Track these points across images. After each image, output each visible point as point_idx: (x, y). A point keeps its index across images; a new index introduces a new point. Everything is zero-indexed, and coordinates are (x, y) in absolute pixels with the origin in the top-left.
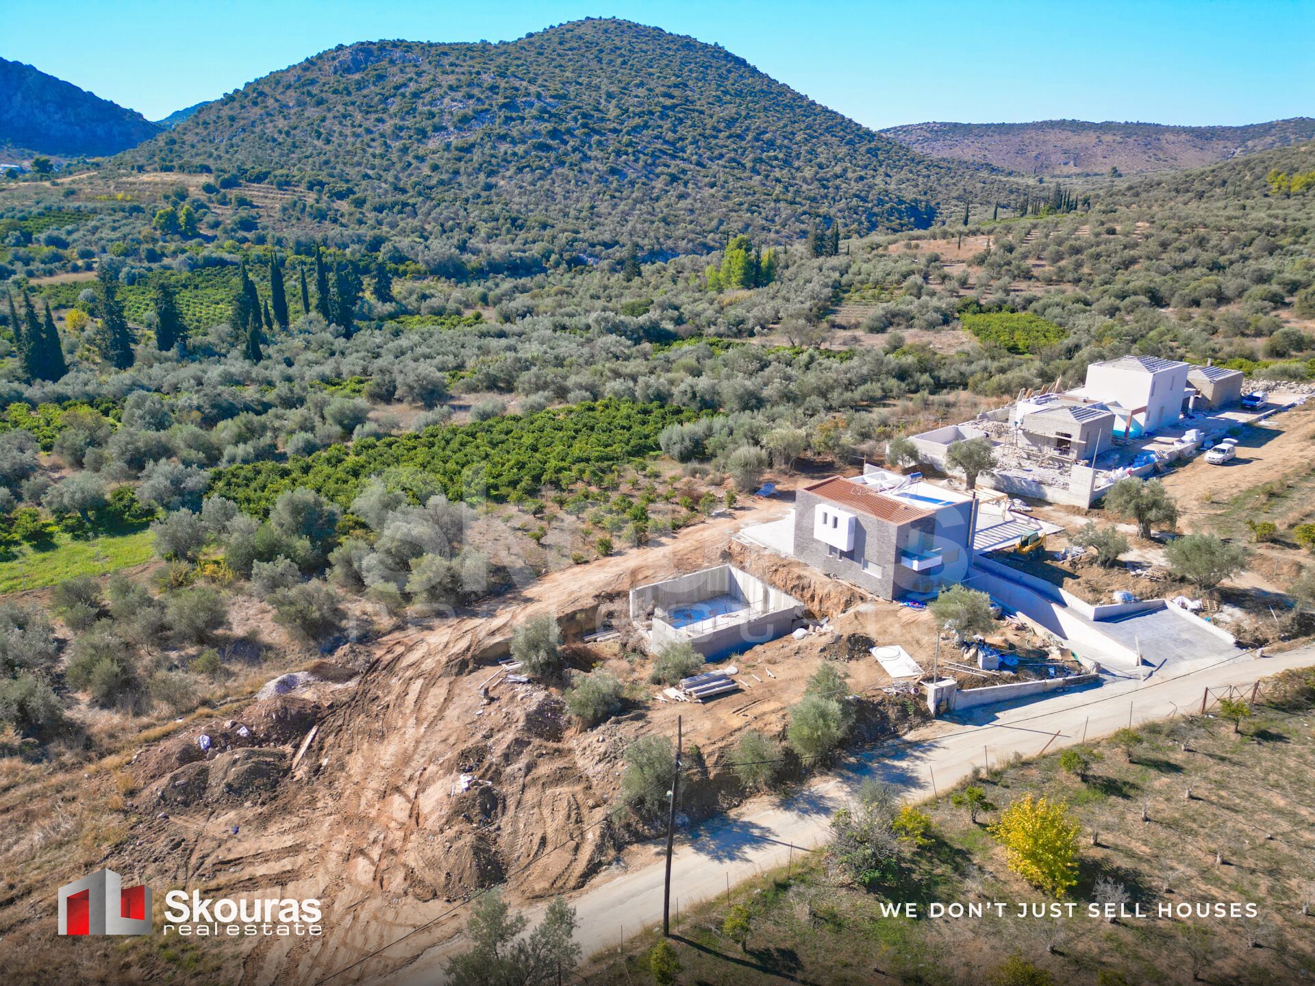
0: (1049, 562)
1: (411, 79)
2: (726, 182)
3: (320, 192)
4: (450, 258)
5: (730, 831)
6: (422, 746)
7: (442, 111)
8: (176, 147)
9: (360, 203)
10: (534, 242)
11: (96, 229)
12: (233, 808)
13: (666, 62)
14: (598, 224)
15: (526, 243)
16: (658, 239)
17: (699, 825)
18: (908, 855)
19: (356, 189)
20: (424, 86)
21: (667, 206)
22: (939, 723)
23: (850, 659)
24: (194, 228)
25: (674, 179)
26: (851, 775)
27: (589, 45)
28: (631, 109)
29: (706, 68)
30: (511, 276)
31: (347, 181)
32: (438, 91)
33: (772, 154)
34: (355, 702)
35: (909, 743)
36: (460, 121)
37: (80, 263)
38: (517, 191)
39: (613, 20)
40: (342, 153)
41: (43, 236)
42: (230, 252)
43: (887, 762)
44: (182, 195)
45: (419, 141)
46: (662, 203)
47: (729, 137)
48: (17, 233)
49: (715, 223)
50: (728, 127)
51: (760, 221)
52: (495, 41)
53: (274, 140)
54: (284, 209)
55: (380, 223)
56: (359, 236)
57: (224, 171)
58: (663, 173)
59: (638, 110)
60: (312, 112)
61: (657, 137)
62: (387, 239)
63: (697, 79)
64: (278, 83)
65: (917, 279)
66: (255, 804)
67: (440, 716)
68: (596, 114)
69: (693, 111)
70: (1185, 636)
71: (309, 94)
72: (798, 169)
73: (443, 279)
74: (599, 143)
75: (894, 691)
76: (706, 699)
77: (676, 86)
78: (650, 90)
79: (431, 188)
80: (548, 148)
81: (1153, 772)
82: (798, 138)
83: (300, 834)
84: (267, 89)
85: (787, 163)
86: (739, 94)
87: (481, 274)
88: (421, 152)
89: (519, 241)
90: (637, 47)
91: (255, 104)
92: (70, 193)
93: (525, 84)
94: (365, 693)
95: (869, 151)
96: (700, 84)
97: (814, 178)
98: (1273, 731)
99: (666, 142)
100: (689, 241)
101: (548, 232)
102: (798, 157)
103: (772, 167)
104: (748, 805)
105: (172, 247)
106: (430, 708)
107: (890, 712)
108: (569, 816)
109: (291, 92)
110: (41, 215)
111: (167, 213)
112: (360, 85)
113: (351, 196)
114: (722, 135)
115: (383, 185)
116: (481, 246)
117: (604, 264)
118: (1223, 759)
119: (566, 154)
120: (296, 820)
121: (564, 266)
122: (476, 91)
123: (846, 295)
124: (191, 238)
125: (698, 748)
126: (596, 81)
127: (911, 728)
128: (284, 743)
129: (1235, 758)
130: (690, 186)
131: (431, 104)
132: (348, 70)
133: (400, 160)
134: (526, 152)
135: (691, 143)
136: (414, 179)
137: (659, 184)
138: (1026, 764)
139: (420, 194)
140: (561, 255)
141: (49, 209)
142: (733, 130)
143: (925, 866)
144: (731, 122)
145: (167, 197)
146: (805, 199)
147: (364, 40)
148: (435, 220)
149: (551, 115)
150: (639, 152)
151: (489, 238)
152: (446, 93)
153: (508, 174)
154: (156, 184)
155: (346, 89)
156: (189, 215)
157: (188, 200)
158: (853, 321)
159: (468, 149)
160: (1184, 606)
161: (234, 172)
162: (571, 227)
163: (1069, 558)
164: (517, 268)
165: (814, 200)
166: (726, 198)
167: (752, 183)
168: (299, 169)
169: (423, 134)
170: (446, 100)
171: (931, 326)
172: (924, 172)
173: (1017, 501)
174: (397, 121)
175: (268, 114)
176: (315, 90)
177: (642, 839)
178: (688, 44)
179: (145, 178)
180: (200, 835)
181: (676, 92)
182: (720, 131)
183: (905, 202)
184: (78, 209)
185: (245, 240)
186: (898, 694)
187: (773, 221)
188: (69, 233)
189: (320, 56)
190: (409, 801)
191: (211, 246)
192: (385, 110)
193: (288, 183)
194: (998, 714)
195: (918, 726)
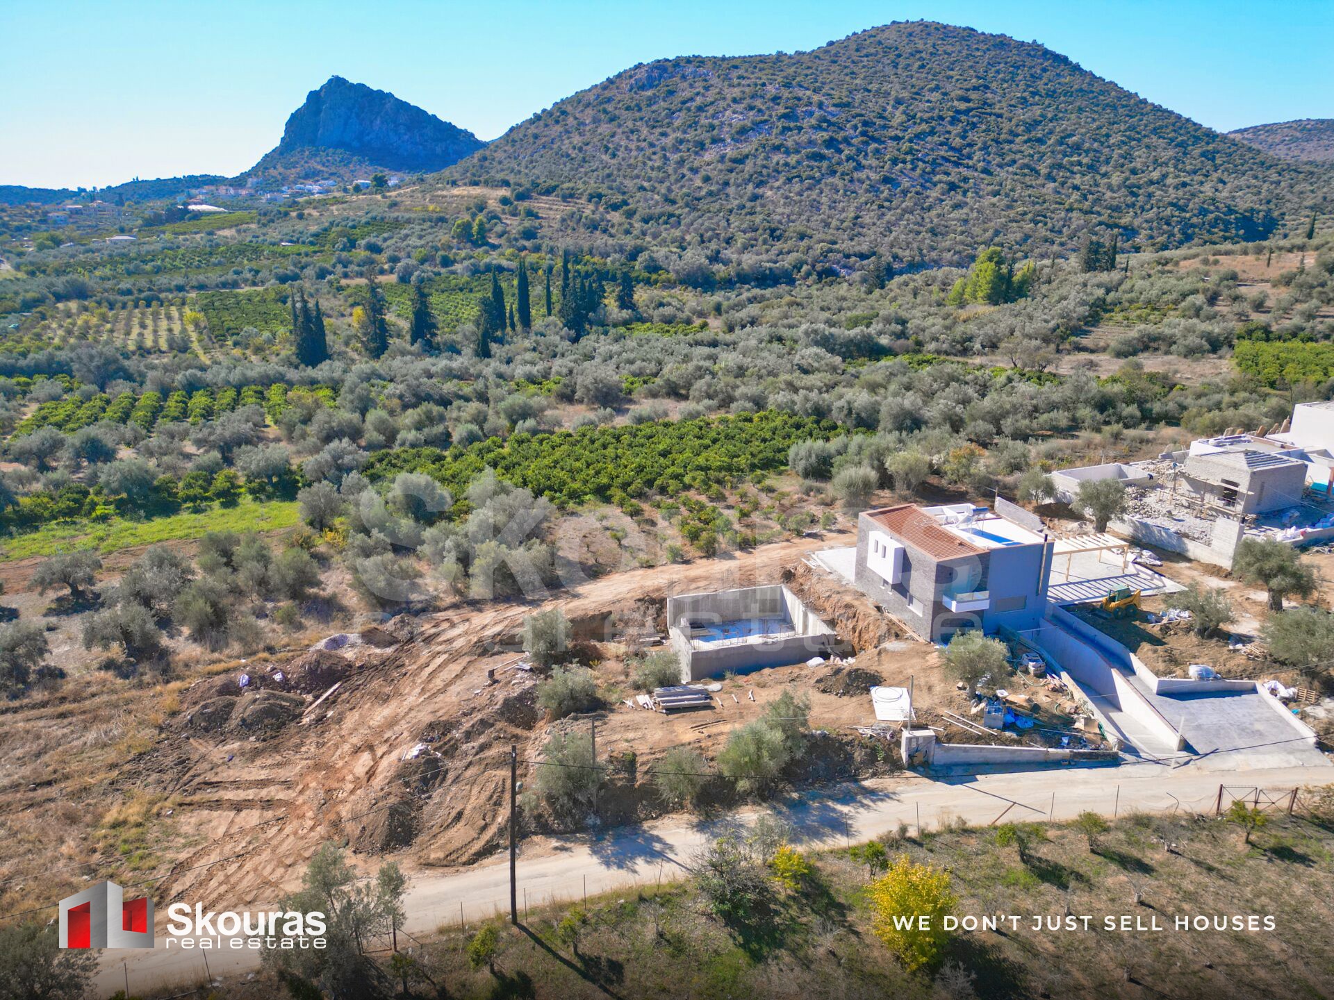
0: (1137, 623)
1: (698, 94)
2: (1013, 190)
3: (597, 204)
4: (700, 268)
5: (635, 841)
6: (413, 714)
7: (722, 123)
8: (487, 163)
9: (630, 214)
10: (789, 252)
11: (407, 236)
12: (240, 740)
13: (969, 64)
14: (860, 234)
15: (781, 253)
16: (920, 250)
17: (607, 830)
18: (782, 897)
19: (630, 201)
20: (709, 100)
21: (939, 216)
22: (909, 774)
23: (844, 694)
24: (484, 237)
25: (953, 187)
26: (784, 809)
27: (887, 50)
28: (919, 115)
29: (1018, 68)
30: (757, 287)
31: (624, 193)
32: (722, 104)
33: (1075, 158)
34: (383, 668)
35: (864, 788)
36: (738, 133)
37: (386, 267)
38: (782, 201)
39: (922, 23)
40: (625, 167)
41: (363, 242)
42: (508, 260)
43: (830, 803)
44: (481, 207)
45: (696, 153)
46: (933, 213)
47: (1026, 142)
48: (345, 240)
49: (989, 234)
50: (1028, 130)
51: (1042, 231)
52: (791, 52)
53: (568, 155)
54: (563, 220)
55: (644, 233)
56: (621, 246)
57: (520, 185)
58: (940, 182)
59: (926, 116)
60: (605, 129)
61: (942, 144)
62: (647, 249)
63: (1004, 80)
64: (579, 102)
65: (1199, 299)
66: (258, 739)
67: (443, 690)
68: (879, 122)
69: (990, 114)
70: (1258, 726)
71: (605, 111)
72: (1104, 175)
73: (690, 288)
74: (877, 151)
75: (869, 732)
76: (670, 711)
77: (975, 88)
78: (945, 94)
79: (698, 199)
80: (821, 157)
81: (1113, 867)
82: (1112, 141)
83: (276, 770)
84: (569, 109)
85: (1092, 168)
86: (1052, 94)
87: (728, 284)
88: (696, 164)
89: (774, 251)
90: (941, 49)
91: (557, 122)
92: (394, 205)
93: (808, 93)
94: (396, 659)
95: (1203, 154)
96: (1005, 85)
97: (1123, 184)
98: (1299, 850)
99: (952, 149)
100: (956, 253)
101: (806, 242)
102: (1107, 162)
103: (1073, 173)
104: (666, 821)
105: (463, 253)
106: (438, 682)
107: (856, 754)
108: (491, 797)
109: (589, 111)
110: (368, 223)
111: (463, 224)
112: (651, 101)
113: (625, 208)
114: (1018, 140)
115: (656, 197)
116: (734, 257)
117: (856, 276)
118: (1210, 869)
119: (839, 164)
120: (278, 758)
121: (814, 277)
122: (758, 103)
123: (1108, 315)
124: (480, 246)
125: (635, 755)
126: (886, 87)
127: (874, 775)
128: (308, 693)
129: (1229, 871)
130: (969, 194)
131: (713, 116)
132: (642, 88)
133: (675, 172)
134: (798, 162)
135: (980, 149)
136: (684, 190)
137: (934, 194)
138: (967, 832)
139: (687, 205)
140: (813, 266)
141: (374, 218)
142: (1033, 133)
143: (794, 911)
144: (1032, 125)
145: (468, 209)
146: (1106, 208)
147: (661, 58)
148: (696, 230)
149: (830, 124)
150: (918, 159)
151: (745, 248)
152: (729, 106)
153: (777, 184)
154: (463, 197)
155: (637, 105)
156: (481, 224)
157: (485, 211)
158: (1102, 344)
159: (740, 161)
160: (1273, 692)
161: (528, 186)
162: (829, 238)
163: (1165, 621)
164: (765, 279)
165: (1116, 209)
166: (1009, 207)
167: (1044, 191)
168: (585, 183)
169: (701, 146)
170: (728, 113)
171: (1190, 353)
172: (1275, 177)
173: (1146, 553)
174: (679, 135)
175: (567, 132)
176: (610, 108)
177: (547, 831)
178: (1002, 43)
179: (456, 191)
180: (203, 757)
181: (974, 95)
182: (1017, 135)
183: (1236, 212)
184: (396, 219)
185: (525, 248)
186: (871, 737)
187: (1060, 232)
188: (385, 240)
189: (619, 76)
190: (374, 759)
191: (495, 254)
192: (669, 125)
193: (572, 196)
194: (978, 777)
195: (884, 773)
